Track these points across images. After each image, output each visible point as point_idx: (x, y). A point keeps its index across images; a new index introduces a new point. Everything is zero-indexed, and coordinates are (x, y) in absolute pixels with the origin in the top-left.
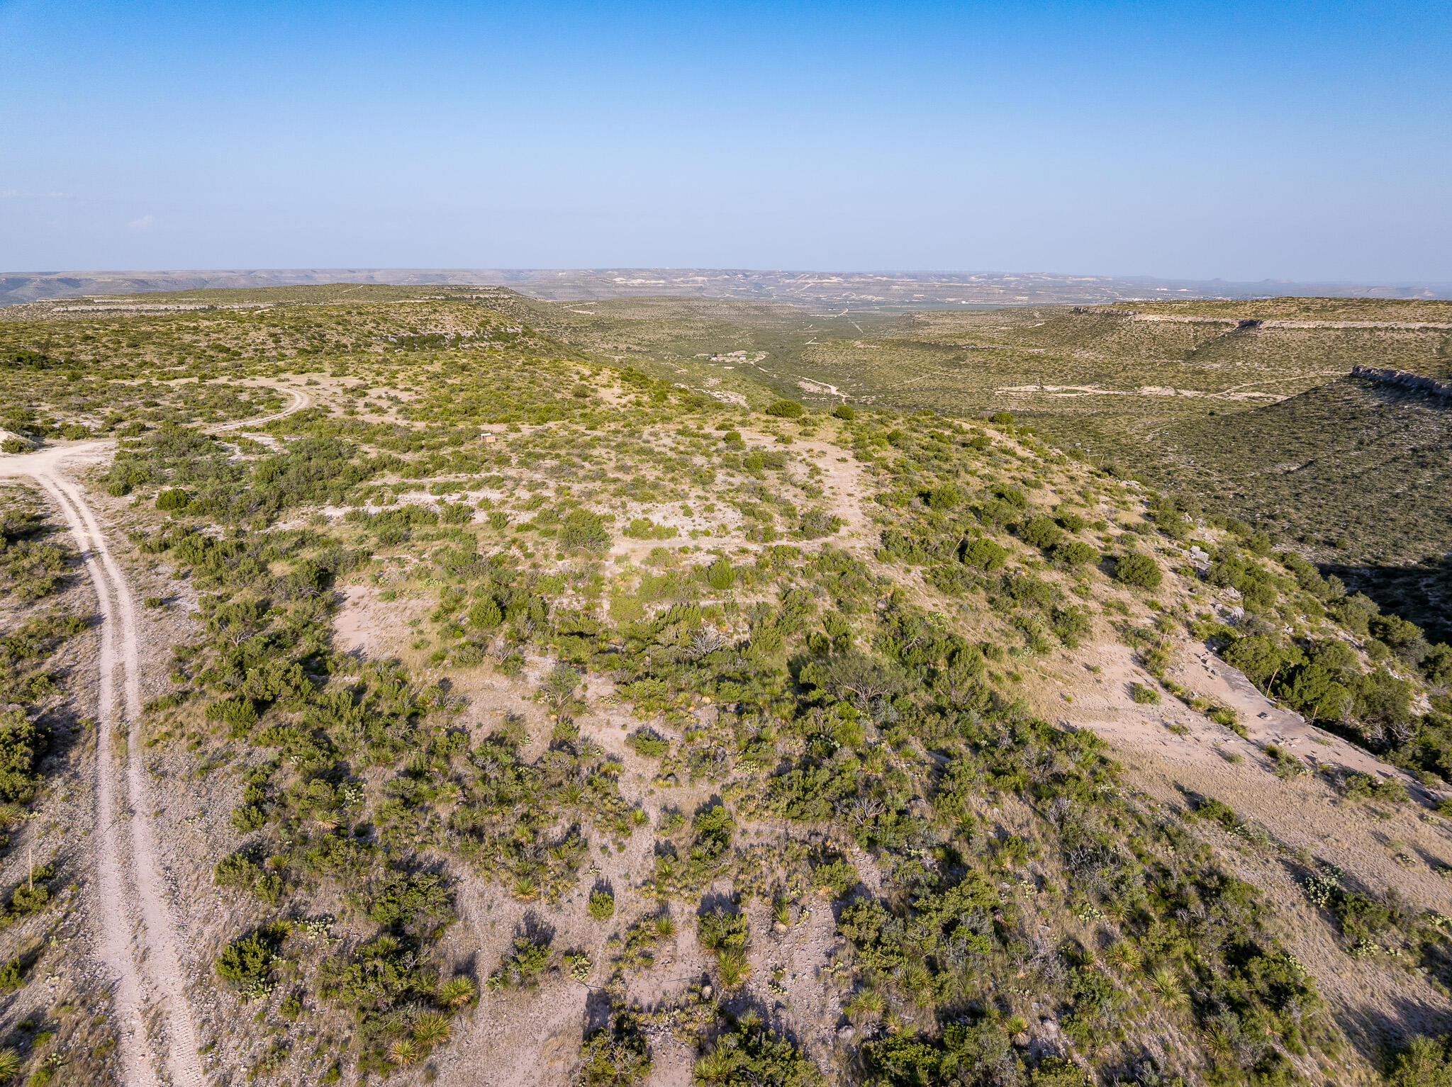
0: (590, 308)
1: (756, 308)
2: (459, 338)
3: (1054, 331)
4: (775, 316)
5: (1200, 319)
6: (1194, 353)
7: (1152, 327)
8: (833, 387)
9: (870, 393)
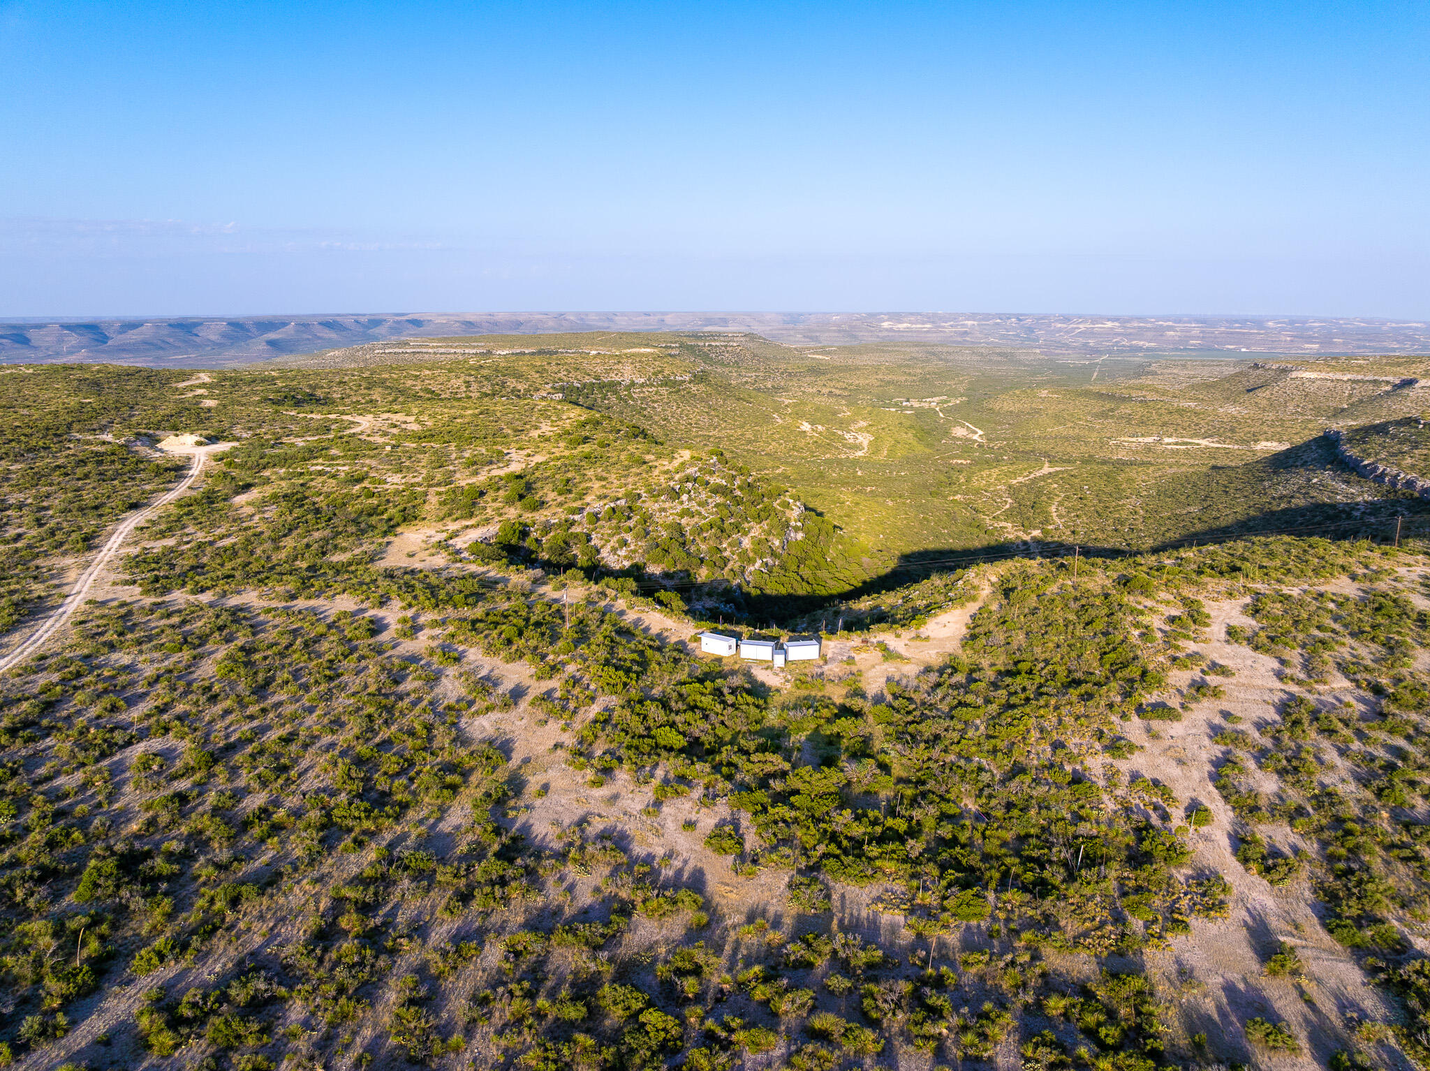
0: (829, 353)
1: (1000, 354)
2: (633, 384)
3: (1227, 385)
4: (1020, 362)
5: (1359, 377)
6: (1343, 410)
7: (1307, 384)
8: (980, 432)
9: (1005, 439)
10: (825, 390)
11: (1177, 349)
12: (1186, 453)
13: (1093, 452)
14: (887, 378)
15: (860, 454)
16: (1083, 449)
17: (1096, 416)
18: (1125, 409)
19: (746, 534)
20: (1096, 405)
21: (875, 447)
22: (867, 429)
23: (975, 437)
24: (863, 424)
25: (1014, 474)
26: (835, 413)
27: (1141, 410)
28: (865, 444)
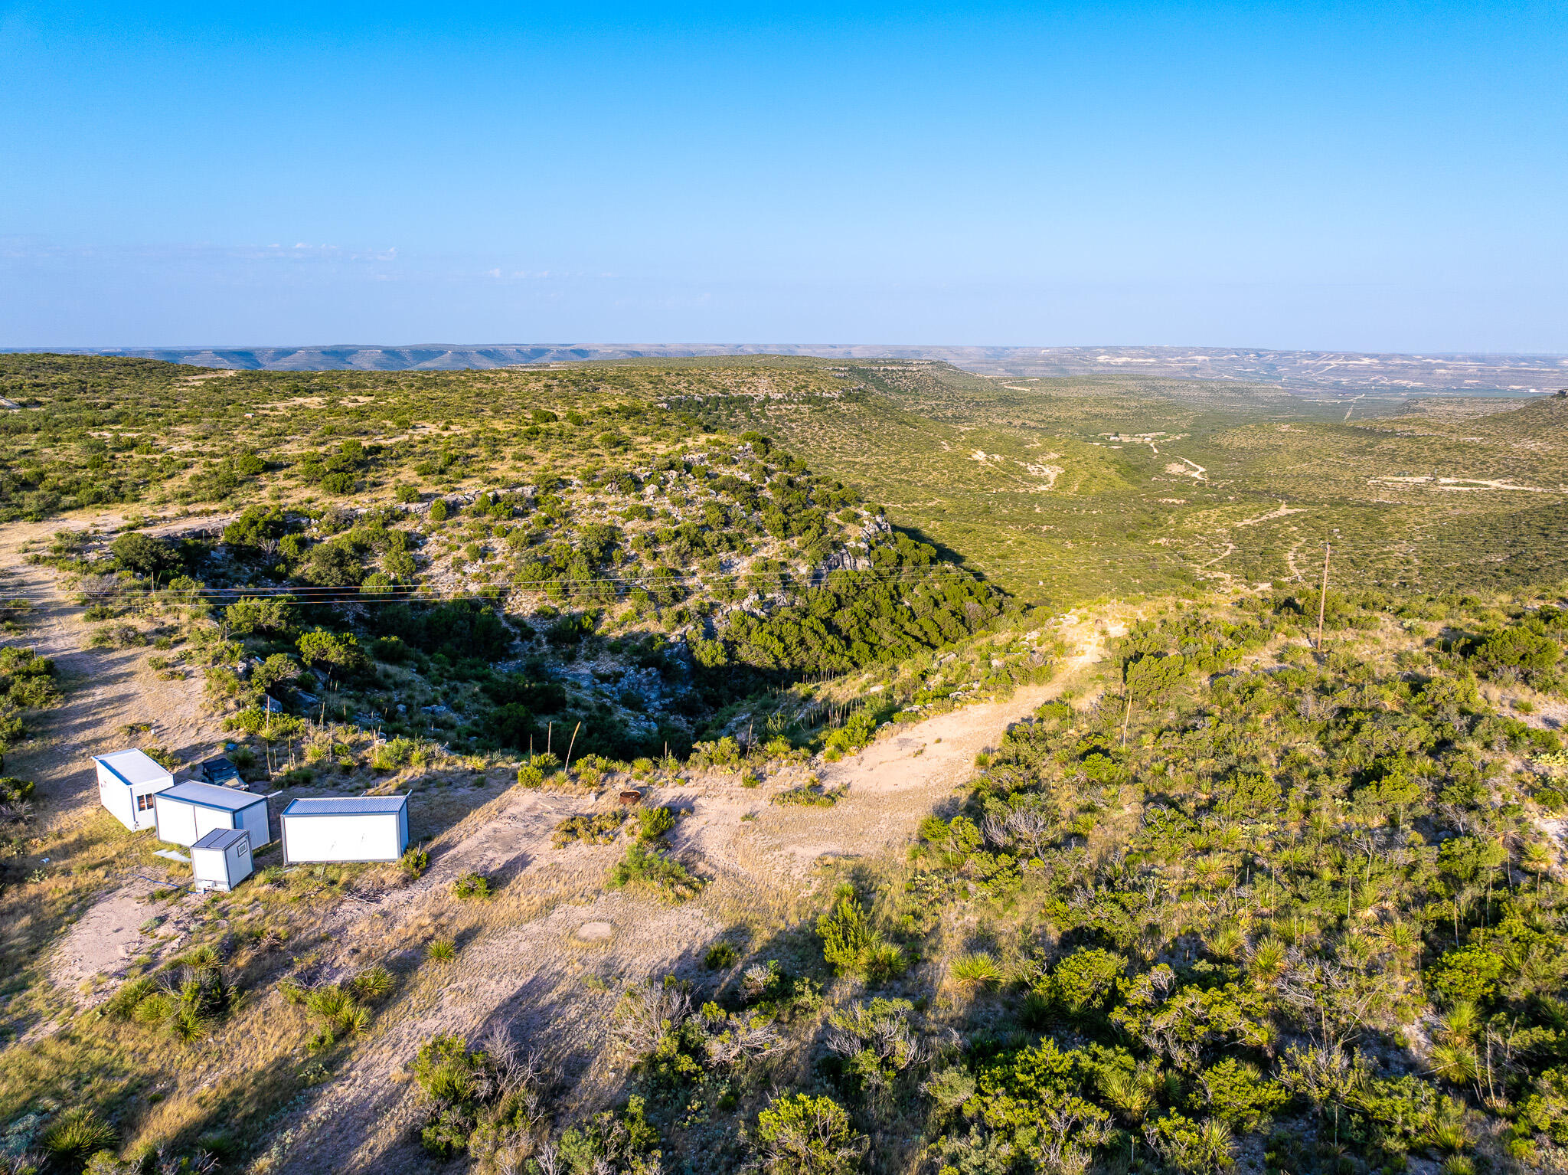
0: (1029, 385)
1: (1233, 390)
3: (1522, 418)
4: (1257, 399)
8: (1202, 469)
9: (1232, 477)
10: (1017, 422)
11: (1448, 390)
12: (1471, 496)
13: (1345, 493)
14: (1096, 410)
15: (1043, 488)
16: (1333, 489)
17: (1351, 452)
18: (1388, 444)
19: (748, 551)
20: (1352, 442)
21: (1064, 481)
22: (1057, 462)
23: (1196, 475)
24: (1054, 456)
25: (1241, 515)
26: (1021, 444)
27: (1407, 446)
28: (1052, 477)
